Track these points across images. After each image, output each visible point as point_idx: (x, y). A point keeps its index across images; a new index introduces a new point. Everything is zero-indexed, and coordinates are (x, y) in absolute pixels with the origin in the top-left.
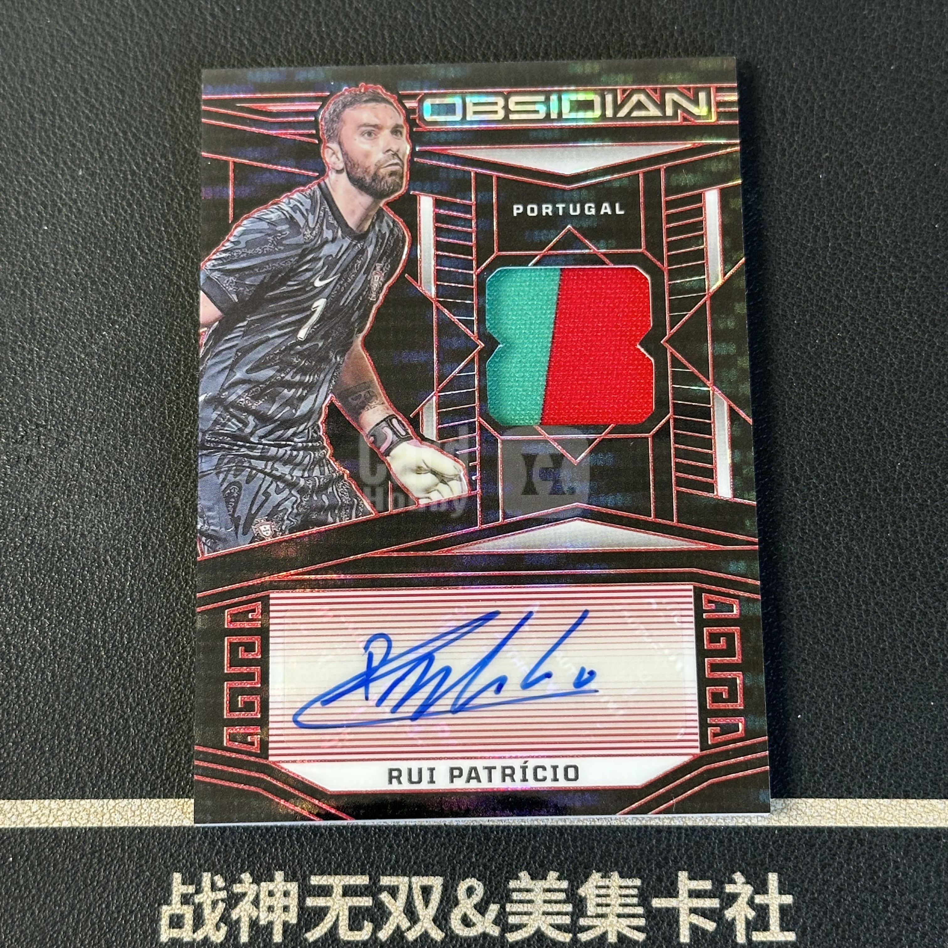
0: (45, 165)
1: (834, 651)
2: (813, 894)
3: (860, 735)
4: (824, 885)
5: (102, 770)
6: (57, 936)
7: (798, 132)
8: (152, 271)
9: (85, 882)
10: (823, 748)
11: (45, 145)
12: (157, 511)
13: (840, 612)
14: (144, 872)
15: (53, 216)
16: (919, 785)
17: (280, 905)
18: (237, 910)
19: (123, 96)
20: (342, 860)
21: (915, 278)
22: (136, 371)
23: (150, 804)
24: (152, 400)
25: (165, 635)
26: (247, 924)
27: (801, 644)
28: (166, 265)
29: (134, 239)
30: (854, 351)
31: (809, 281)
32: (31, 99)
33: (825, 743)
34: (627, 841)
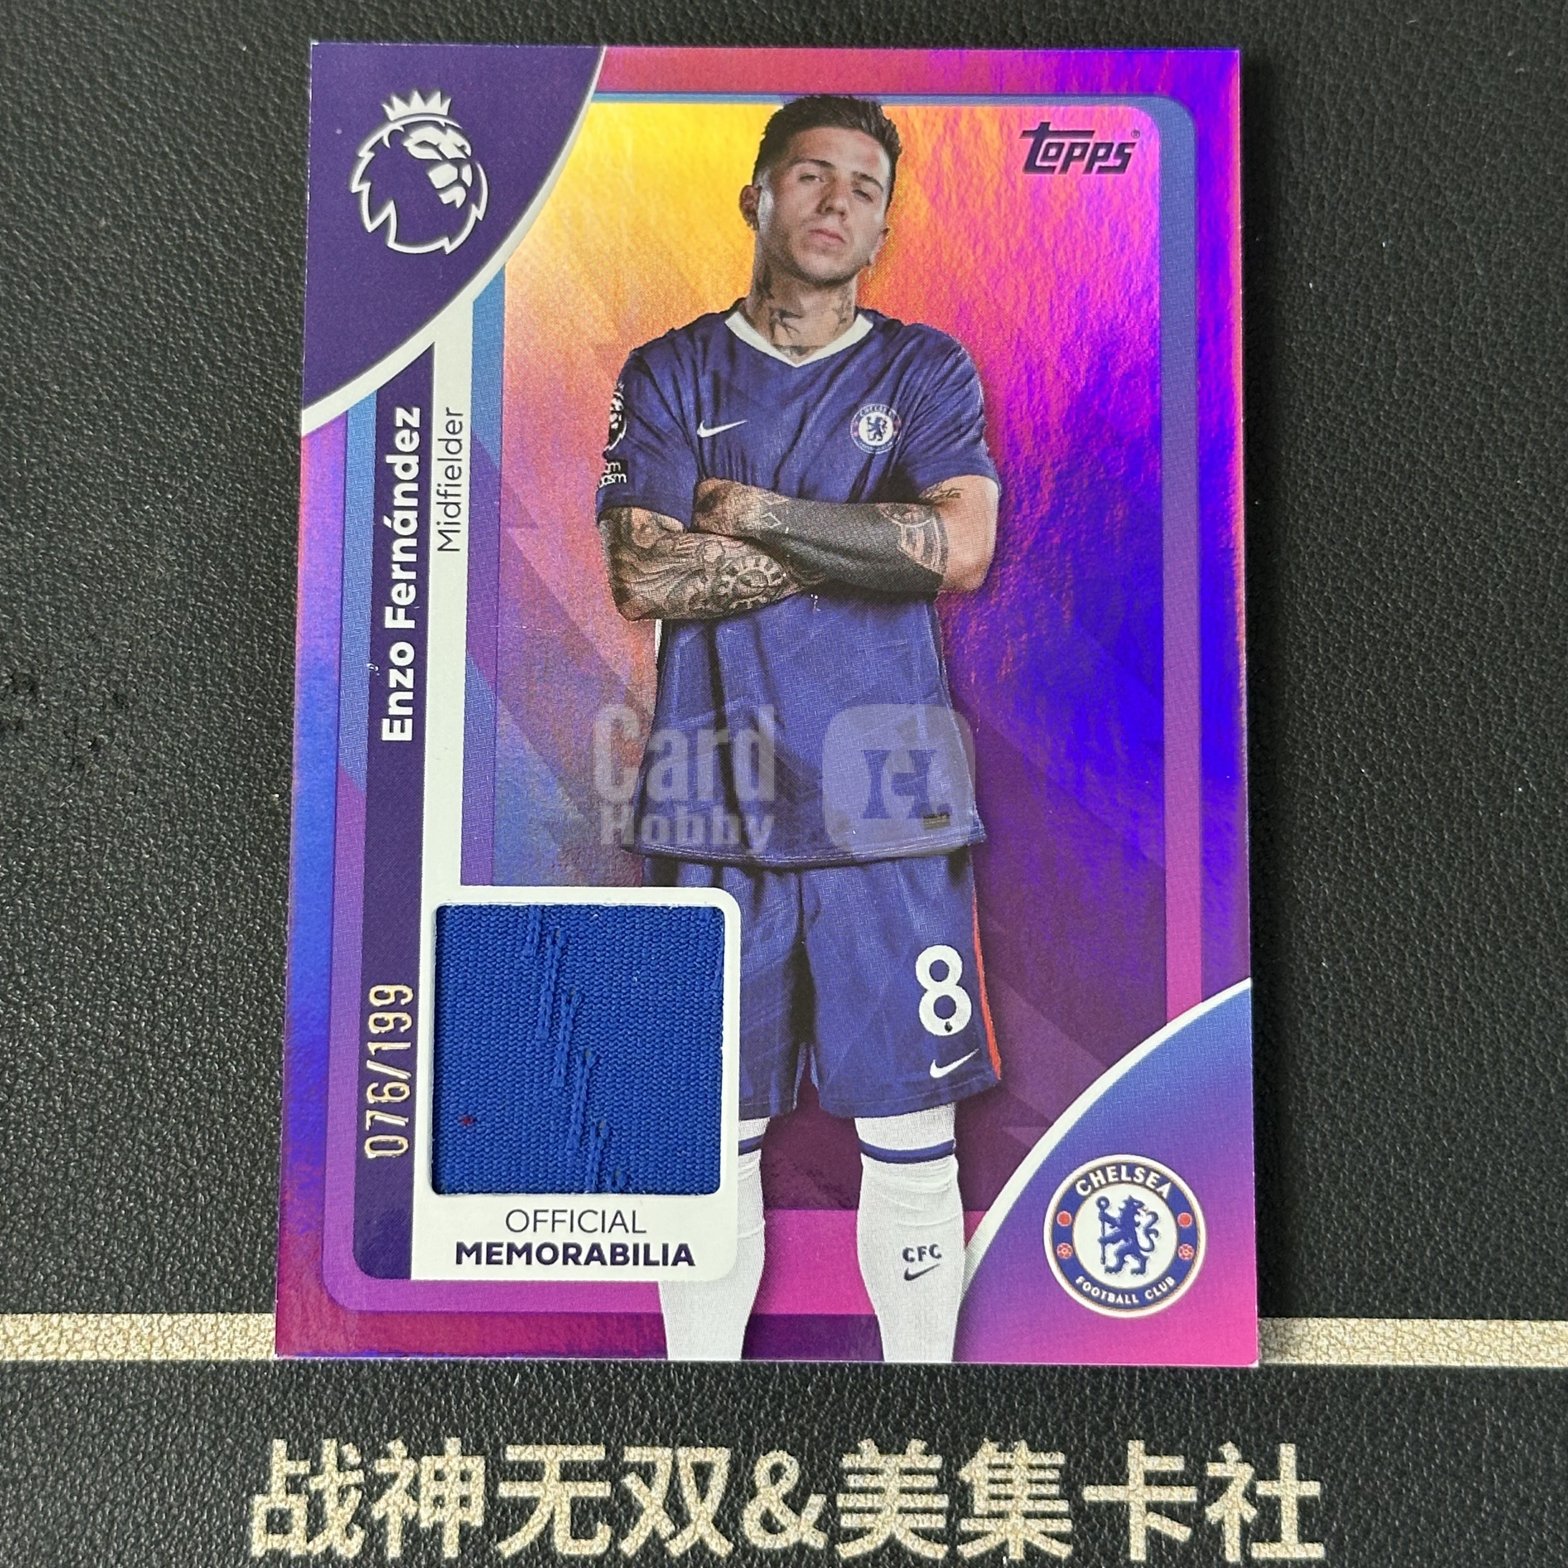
0: (41, 209)
1: (1396, 1066)
2: (1356, 1480)
3: (1438, 1212)
4: (1374, 1464)
5: (151, 1265)
6: (77, 1546)
7: (1346, 167)
8: (230, 398)
9: (122, 1453)
10: (1375, 1233)
11: (40, 174)
12: (241, 818)
13: (1407, 1002)
14: (223, 1438)
15: (56, 300)
16: (1536, 1297)
17: (454, 1495)
18: (381, 1503)
19: (176, 88)
20: (560, 1420)
21: (1543, 426)
22: (203, 577)
23: (233, 1322)
24: (231, 625)
25: (256, 1034)
26: (398, 1526)
27: (1340, 1057)
28: (253, 389)
29: (197, 341)
30: (1436, 552)
31: (1362, 429)
32: (15, 91)
33: (1378, 1224)
34: (1042, 1390)
